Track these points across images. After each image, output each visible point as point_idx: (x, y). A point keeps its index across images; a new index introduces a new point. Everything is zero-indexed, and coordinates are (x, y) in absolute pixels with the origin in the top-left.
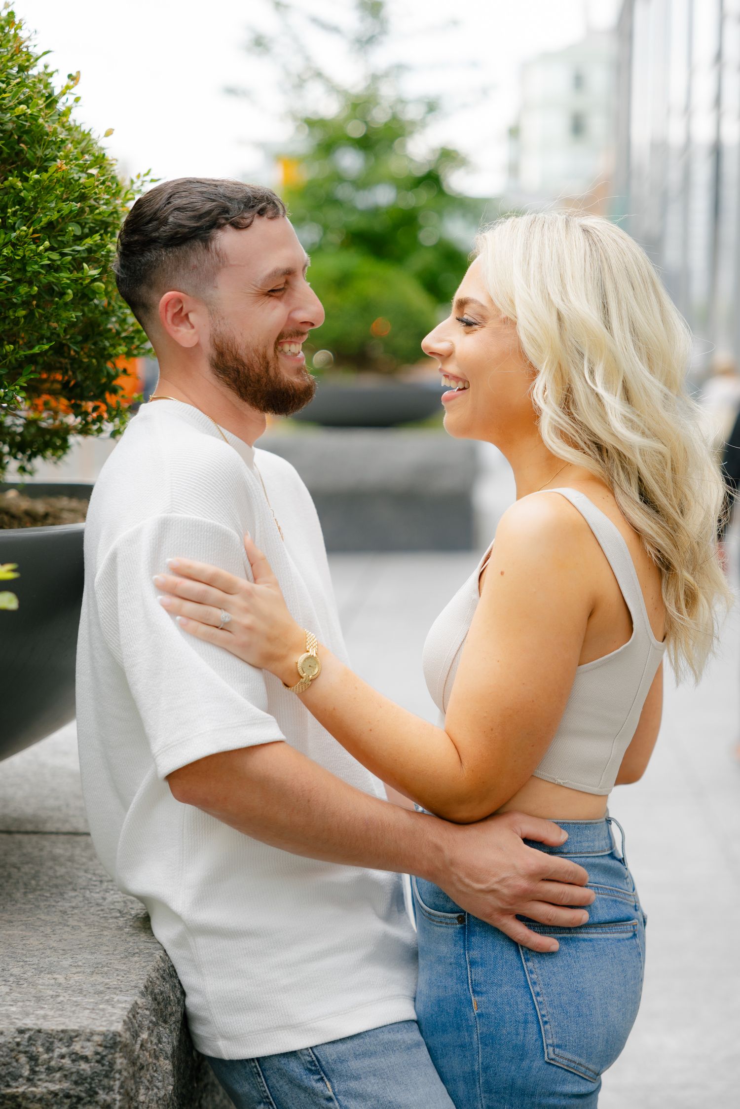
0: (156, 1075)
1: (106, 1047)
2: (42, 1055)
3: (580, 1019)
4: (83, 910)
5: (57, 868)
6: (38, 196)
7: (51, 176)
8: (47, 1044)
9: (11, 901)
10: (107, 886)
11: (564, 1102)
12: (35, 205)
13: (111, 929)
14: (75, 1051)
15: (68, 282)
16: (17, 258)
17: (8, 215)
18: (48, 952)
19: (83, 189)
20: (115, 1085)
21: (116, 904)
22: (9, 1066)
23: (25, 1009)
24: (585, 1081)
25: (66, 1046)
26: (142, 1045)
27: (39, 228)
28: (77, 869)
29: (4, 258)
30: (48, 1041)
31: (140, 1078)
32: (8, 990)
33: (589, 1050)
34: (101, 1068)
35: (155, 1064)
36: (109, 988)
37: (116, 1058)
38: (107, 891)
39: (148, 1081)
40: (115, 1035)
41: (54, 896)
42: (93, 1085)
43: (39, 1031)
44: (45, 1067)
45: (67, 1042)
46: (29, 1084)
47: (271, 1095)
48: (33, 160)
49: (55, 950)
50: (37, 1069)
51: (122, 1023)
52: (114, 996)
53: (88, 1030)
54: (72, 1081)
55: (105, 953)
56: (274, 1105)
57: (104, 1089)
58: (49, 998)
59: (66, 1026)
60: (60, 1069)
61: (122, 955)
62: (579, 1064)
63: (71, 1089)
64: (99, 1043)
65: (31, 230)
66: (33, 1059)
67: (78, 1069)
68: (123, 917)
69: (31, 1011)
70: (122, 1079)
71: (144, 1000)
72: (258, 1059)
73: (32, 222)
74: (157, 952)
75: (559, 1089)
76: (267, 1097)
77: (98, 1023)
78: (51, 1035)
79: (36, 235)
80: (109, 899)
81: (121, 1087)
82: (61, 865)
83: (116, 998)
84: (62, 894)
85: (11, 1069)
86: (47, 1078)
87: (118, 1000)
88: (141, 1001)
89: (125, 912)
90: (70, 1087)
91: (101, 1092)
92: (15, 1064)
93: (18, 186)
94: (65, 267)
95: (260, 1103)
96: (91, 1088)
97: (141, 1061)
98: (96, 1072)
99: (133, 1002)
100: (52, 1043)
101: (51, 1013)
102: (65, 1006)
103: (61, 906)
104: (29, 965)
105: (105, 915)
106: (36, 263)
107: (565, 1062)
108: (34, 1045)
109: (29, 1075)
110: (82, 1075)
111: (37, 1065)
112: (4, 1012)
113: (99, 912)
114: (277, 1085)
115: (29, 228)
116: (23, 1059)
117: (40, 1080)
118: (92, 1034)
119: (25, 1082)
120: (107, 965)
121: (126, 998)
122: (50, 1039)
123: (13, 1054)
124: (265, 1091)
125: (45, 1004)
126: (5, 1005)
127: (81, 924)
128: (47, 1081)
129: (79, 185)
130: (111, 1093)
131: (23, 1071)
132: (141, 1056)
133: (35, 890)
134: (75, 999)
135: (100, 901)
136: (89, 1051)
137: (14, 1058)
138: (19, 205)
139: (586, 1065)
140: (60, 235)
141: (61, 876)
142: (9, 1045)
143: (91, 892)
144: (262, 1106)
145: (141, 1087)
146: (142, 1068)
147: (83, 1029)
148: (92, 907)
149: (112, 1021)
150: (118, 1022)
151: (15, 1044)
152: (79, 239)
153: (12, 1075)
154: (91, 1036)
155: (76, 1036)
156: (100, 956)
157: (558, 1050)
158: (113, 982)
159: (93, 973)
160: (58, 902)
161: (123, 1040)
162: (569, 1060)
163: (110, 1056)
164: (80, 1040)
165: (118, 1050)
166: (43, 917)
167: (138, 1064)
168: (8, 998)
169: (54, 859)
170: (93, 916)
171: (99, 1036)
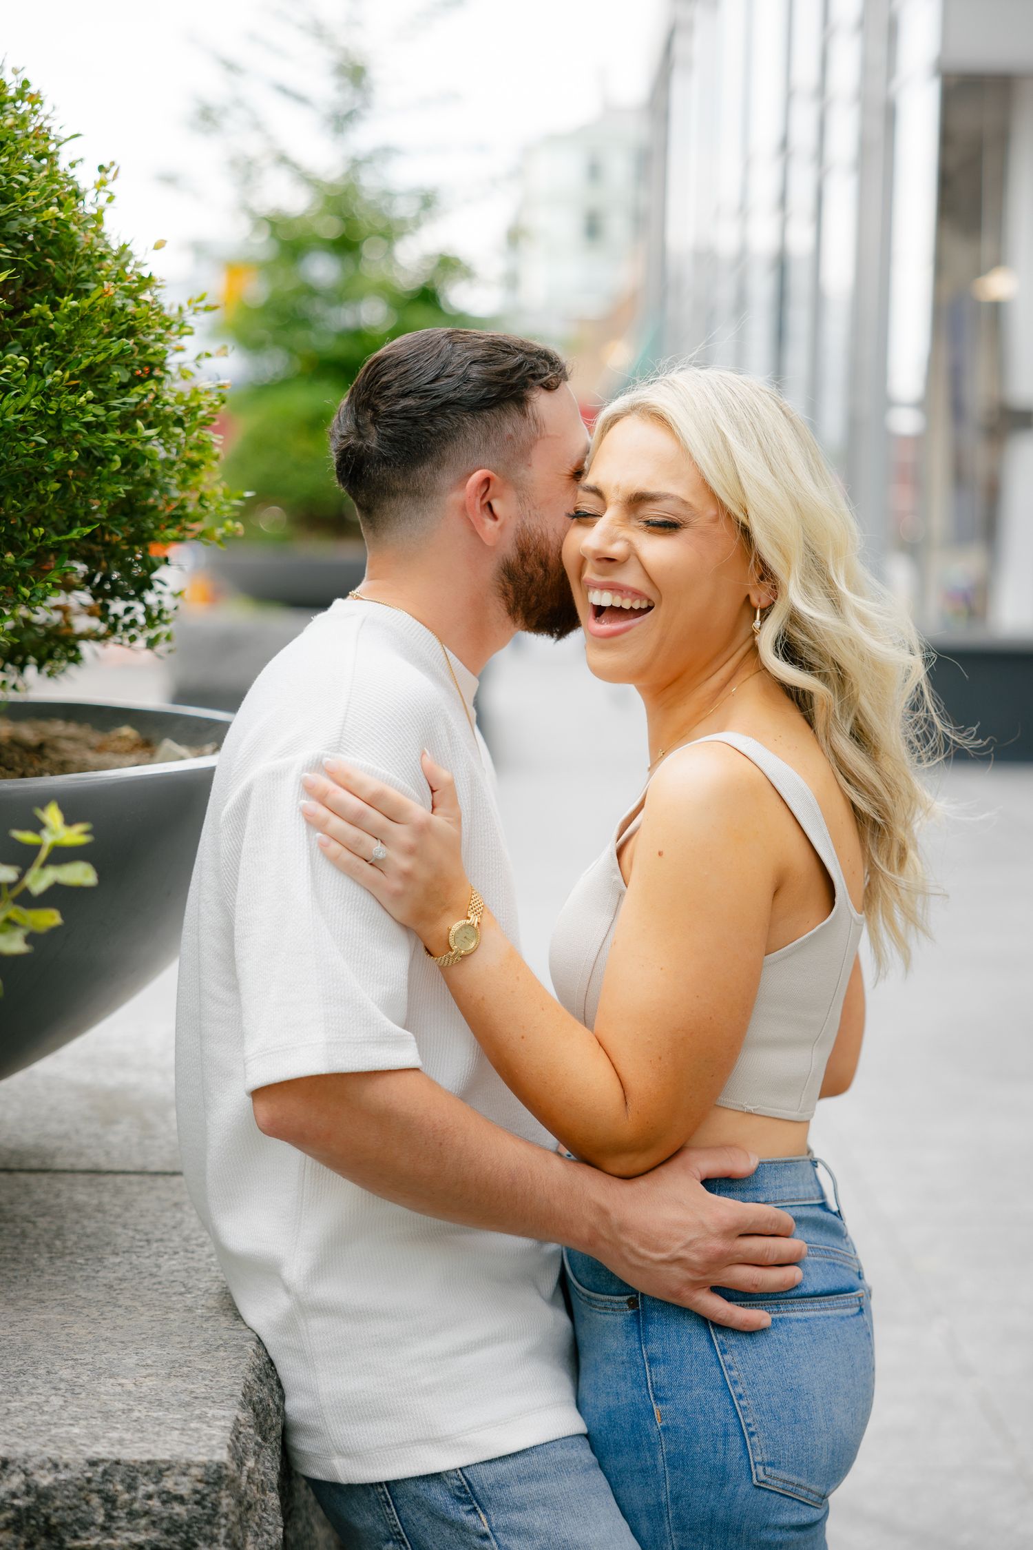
0: (265, 1515)
1: (207, 1483)
2: (122, 1494)
3: (797, 1426)
4: (134, 1283)
5: (86, 1222)
6: (75, 329)
7: (94, 303)
8: (129, 1480)
9: (35, 1271)
10: (157, 1247)
11: (780, 1537)
12: (70, 341)
13: (178, 1311)
14: (166, 1489)
15: (113, 444)
16: (51, 412)
17: (36, 354)
18: (103, 1345)
19: (131, 320)
20: (219, 1533)
21: (176, 1274)
22: (77, 1510)
23: (91, 1430)
24: (807, 1507)
25: (154, 1483)
26: (248, 1477)
27: (77, 373)
28: (112, 1223)
29: (32, 413)
30: (129, 1476)
31: (247, 1522)
32: (61, 1403)
33: (811, 1466)
34: (201, 1511)
35: (263, 1501)
36: (196, 1398)
37: (221, 1498)
38: (159, 1255)
39: (257, 1524)
40: (220, 1467)
41: (90, 1262)
42: (191, 1535)
43: (117, 1463)
44: (125, 1511)
45: (156, 1477)
46: (105, 1534)
47: (404, 1531)
48: (61, 280)
49: (111, 1343)
50: (115, 1514)
51: (227, 1450)
52: (207, 1409)
53: (183, 1461)
54: (162, 1529)
55: (179, 1346)
56: (408, 1543)
57: (205, 1540)
58: (119, 1413)
59: (153, 1455)
60: (147, 1513)
61: (203, 1349)
62: (799, 1485)
63: (161, 1541)
64: (199, 1478)
65: (67, 375)
66: (109, 1500)
67: (170, 1514)
68: (190, 1293)
69: (101, 1433)
70: (229, 1526)
71: (245, 1415)
72: (387, 1483)
73: (68, 364)
74: (248, 1344)
75: (773, 1520)
76: (399, 1533)
77: (194, 1450)
78: (133, 1467)
79: (74, 382)
80: (165, 1268)
81: (228, 1536)
82: (90, 1218)
83: (210, 1413)
84: (100, 1260)
85: (80, 1515)
86: (129, 1526)
87: (213, 1416)
88: (243, 1416)
89: (190, 1285)
90: (161, 1537)
91: (201, 1544)
92: (85, 1507)
93: (48, 315)
94: (112, 426)
95: (388, 1541)
96: (188, 1538)
97: (248, 1498)
98: (195, 1517)
99: (234, 1418)
100: (134, 1479)
101: (128, 1436)
102: (145, 1425)
103: (103, 1278)
104: (81, 1364)
105: (165, 1290)
106: (76, 418)
107: (780, 1484)
108: (111, 1481)
109: (104, 1522)
110: (176, 1521)
111: (115, 1508)
112: (64, 1435)
113: (156, 1287)
114: (413, 1518)
115: (63, 370)
116: (95, 1500)
117: (118, 1528)
118: (189, 1466)
119: (98, 1531)
120: (187, 1363)
121: (222, 1413)
122: (132, 1473)
123: (82, 1494)
124: (396, 1526)
125: (117, 1423)
126: (63, 1425)
127: (137, 1304)
128: (128, 1530)
129: (127, 315)
130: (215, 1544)
131: (96, 1517)
132: (248, 1492)
133: (62, 1255)
134: (155, 1415)
135: (155, 1270)
136: (184, 1490)
137: (84, 1499)
138: (47, 341)
139: (808, 1486)
140: (99, 382)
141: (93, 1234)
142: (78, 1483)
143: (138, 1257)
144: (391, 1544)
145: (249, 1534)
146: (249, 1507)
147: (176, 1458)
148: (145, 1278)
149: (213, 1446)
150: (221, 1448)
151: (85, 1481)
152: (124, 387)
153: (82, 1523)
154: (188, 1469)
155: (168, 1469)
156: (174, 1351)
157: (770, 1468)
158: (201, 1390)
159: (169, 1375)
160: (98, 1271)
161: (230, 1472)
162: (785, 1481)
163: (213, 1495)
164: (173, 1474)
165: (224, 1486)
166: (83, 1294)
167: (245, 1503)
168: (65, 1415)
169: (78, 1208)
170: (150, 1292)
171: (199, 1469)
